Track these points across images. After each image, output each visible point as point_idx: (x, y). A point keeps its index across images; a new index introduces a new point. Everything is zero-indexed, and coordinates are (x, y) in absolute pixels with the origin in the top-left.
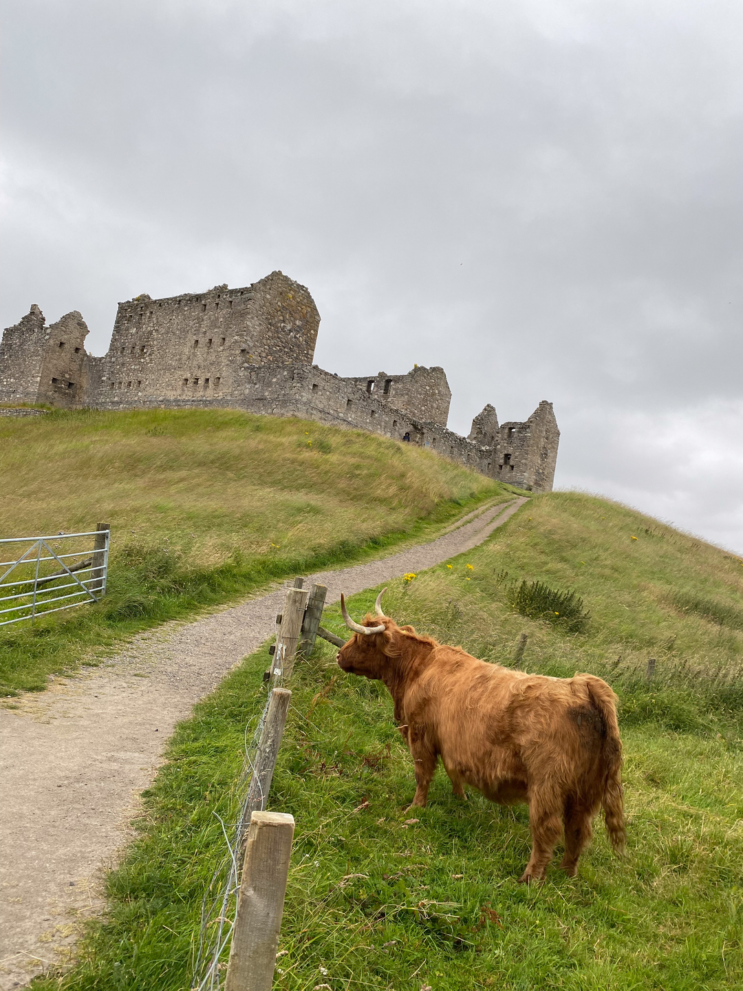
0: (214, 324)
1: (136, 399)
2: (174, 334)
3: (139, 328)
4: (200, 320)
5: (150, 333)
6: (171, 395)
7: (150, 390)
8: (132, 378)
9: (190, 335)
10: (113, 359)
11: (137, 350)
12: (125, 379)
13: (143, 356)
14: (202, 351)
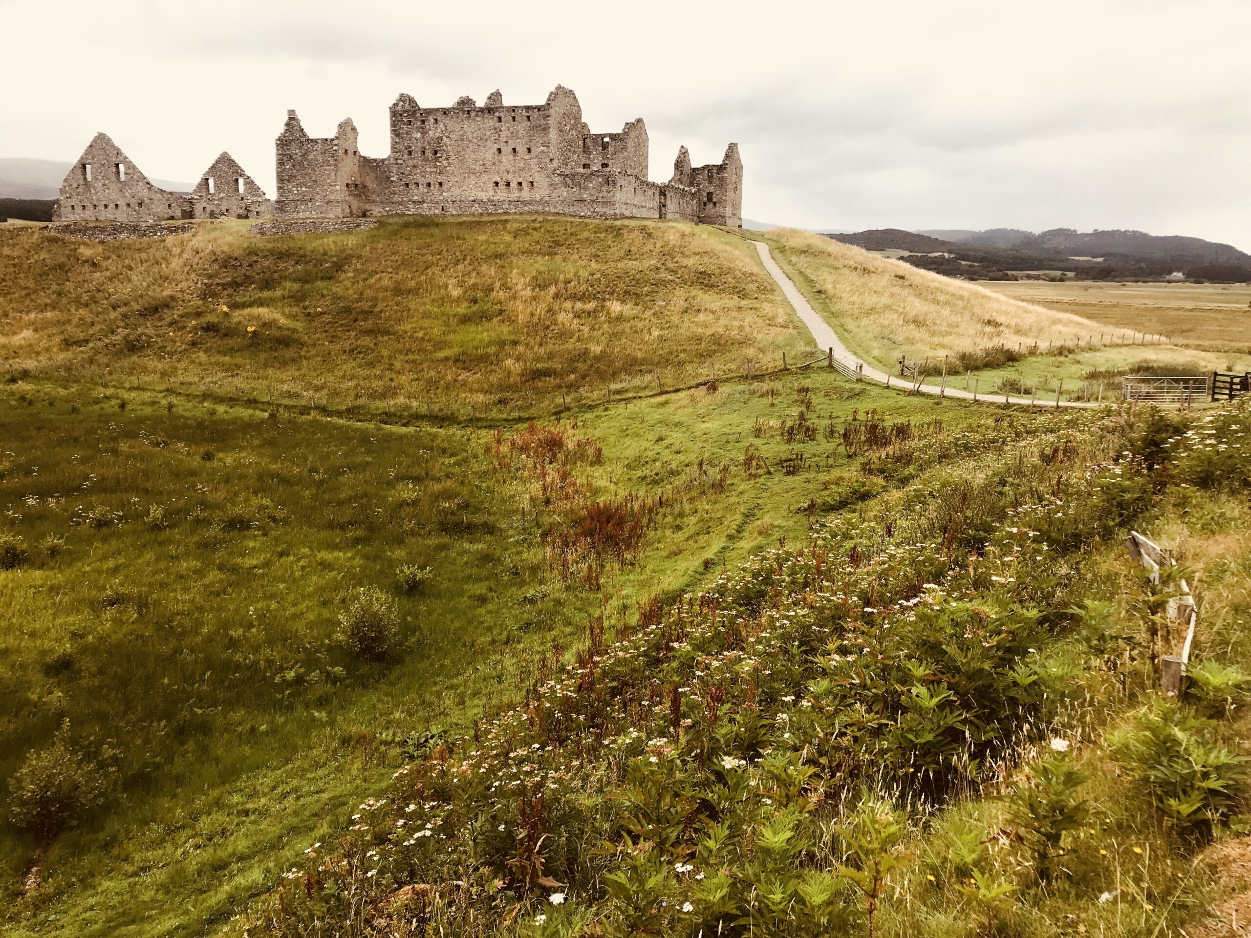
1: (442, 198)
2: (470, 141)
3: (424, 133)
4: (498, 131)
5: (441, 139)
6: (483, 196)
7: (456, 192)
8: (431, 179)
9: (489, 144)
10: (400, 161)
11: (429, 154)
12: (422, 180)
13: (437, 159)
14: (507, 158)
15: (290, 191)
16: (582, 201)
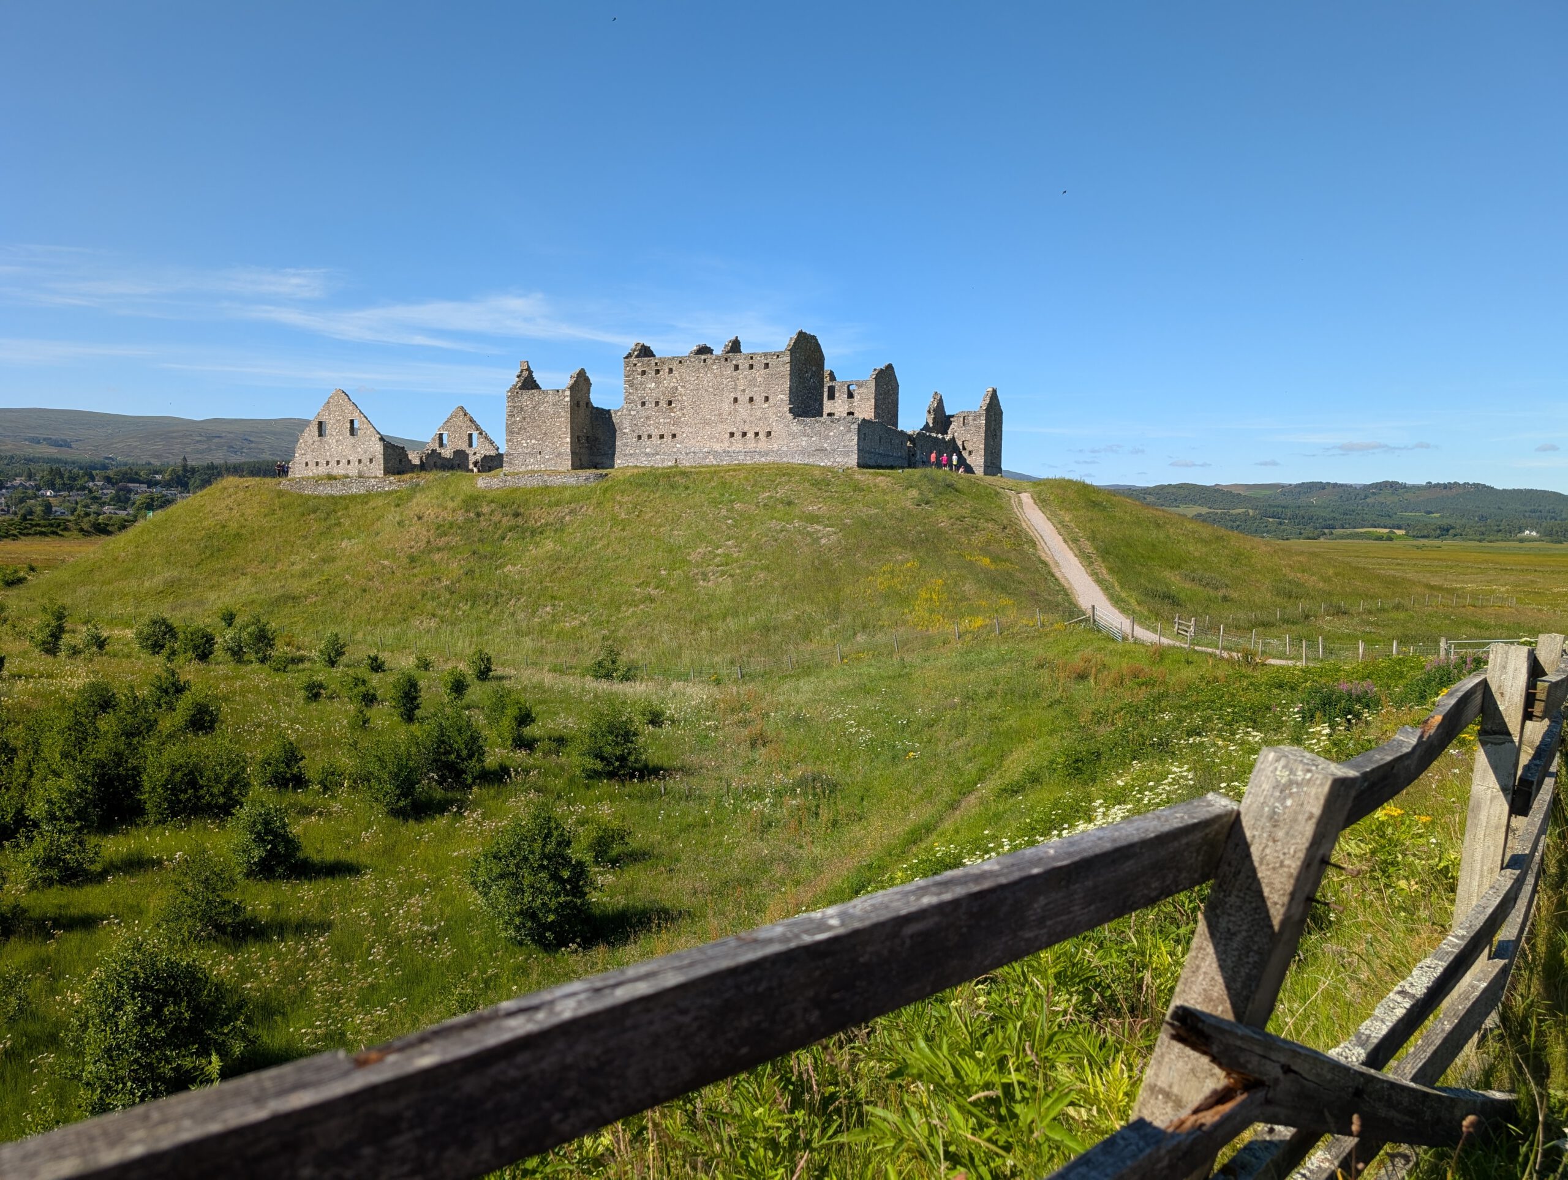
0: (752, 383)
1: (675, 450)
2: (706, 391)
3: (658, 384)
4: (735, 380)
5: (677, 389)
6: (718, 447)
7: (690, 443)
8: (664, 430)
9: (726, 393)
10: (632, 413)
11: (663, 404)
12: (655, 433)
13: (672, 410)
14: (743, 408)
15: (519, 443)
16: (823, 450)
